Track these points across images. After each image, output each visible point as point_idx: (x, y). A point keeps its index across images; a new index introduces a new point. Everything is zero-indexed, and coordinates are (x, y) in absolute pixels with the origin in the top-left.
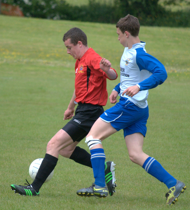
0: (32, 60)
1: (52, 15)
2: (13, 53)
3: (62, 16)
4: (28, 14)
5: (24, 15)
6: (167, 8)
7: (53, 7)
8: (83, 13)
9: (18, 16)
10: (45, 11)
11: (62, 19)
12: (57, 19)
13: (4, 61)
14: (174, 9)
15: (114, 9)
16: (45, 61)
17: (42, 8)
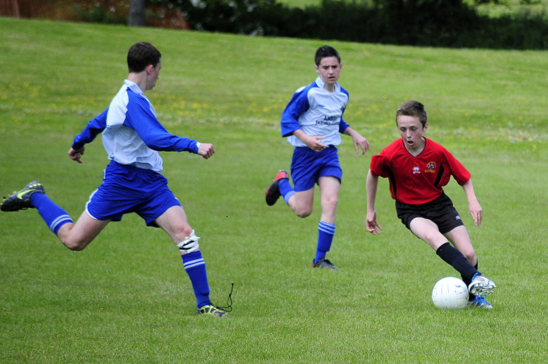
0: (235, 119)
1: (249, 26)
2: (195, 105)
3: (269, 29)
4: (199, 26)
5: (192, 27)
6: (482, 9)
7: (250, 8)
8: (312, 22)
9: (179, 28)
10: (233, 19)
11: (267, 34)
12: (258, 34)
13: (180, 120)
14: (494, 11)
15: (374, 12)
16: (263, 121)
17: (229, 12)
